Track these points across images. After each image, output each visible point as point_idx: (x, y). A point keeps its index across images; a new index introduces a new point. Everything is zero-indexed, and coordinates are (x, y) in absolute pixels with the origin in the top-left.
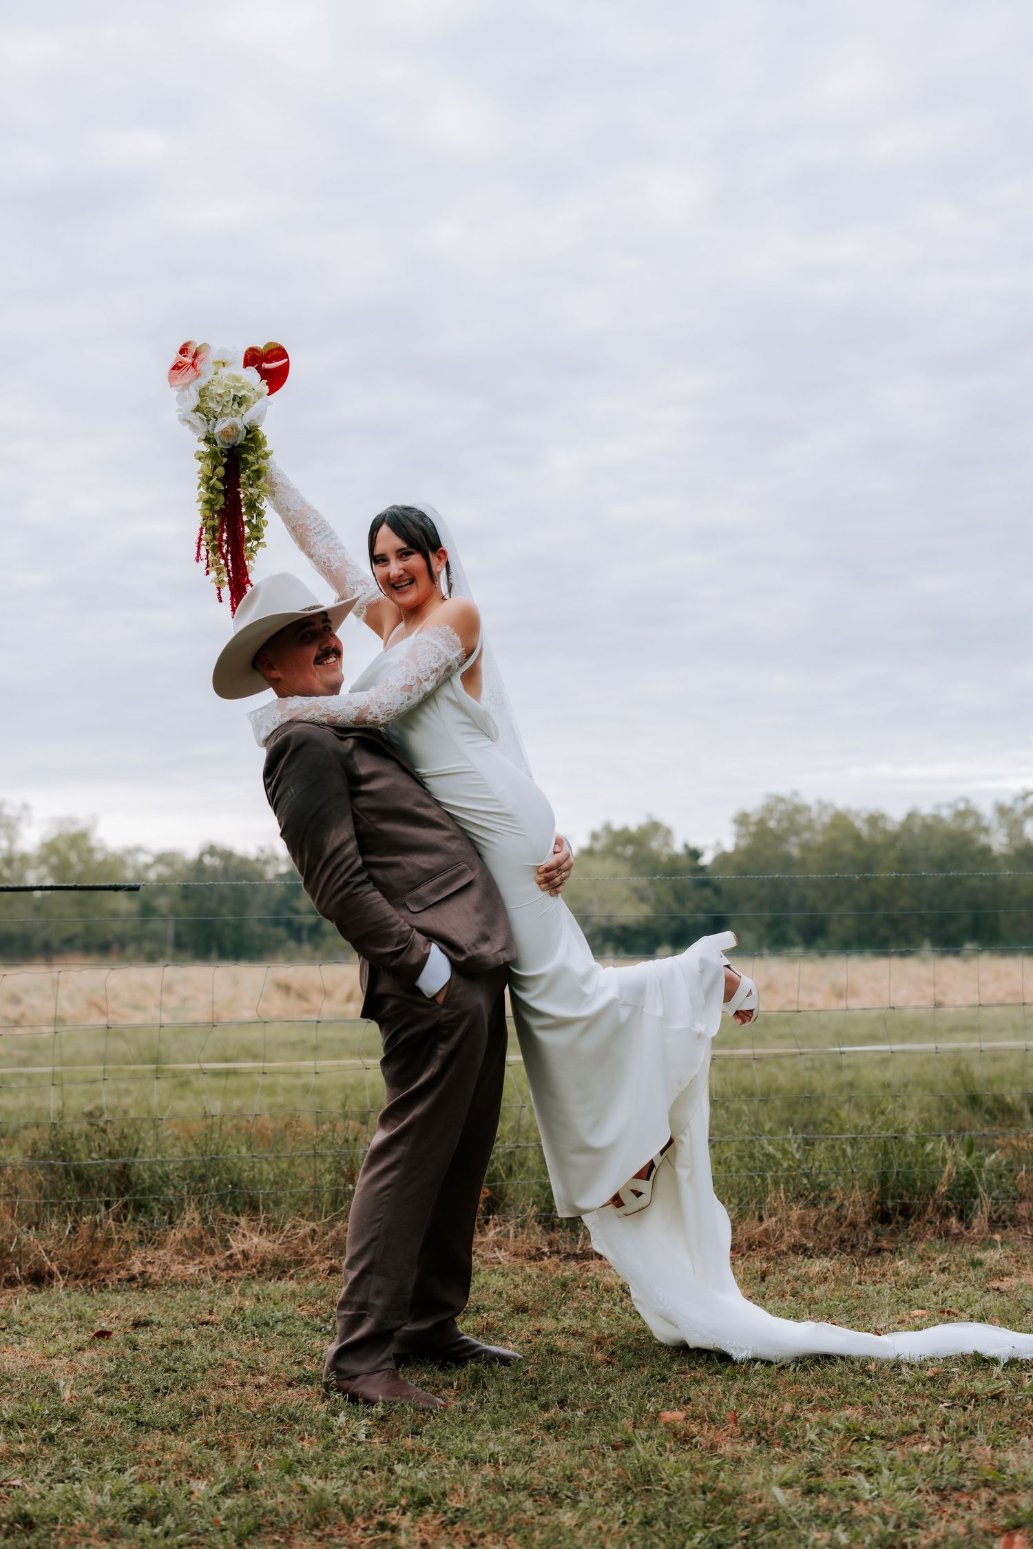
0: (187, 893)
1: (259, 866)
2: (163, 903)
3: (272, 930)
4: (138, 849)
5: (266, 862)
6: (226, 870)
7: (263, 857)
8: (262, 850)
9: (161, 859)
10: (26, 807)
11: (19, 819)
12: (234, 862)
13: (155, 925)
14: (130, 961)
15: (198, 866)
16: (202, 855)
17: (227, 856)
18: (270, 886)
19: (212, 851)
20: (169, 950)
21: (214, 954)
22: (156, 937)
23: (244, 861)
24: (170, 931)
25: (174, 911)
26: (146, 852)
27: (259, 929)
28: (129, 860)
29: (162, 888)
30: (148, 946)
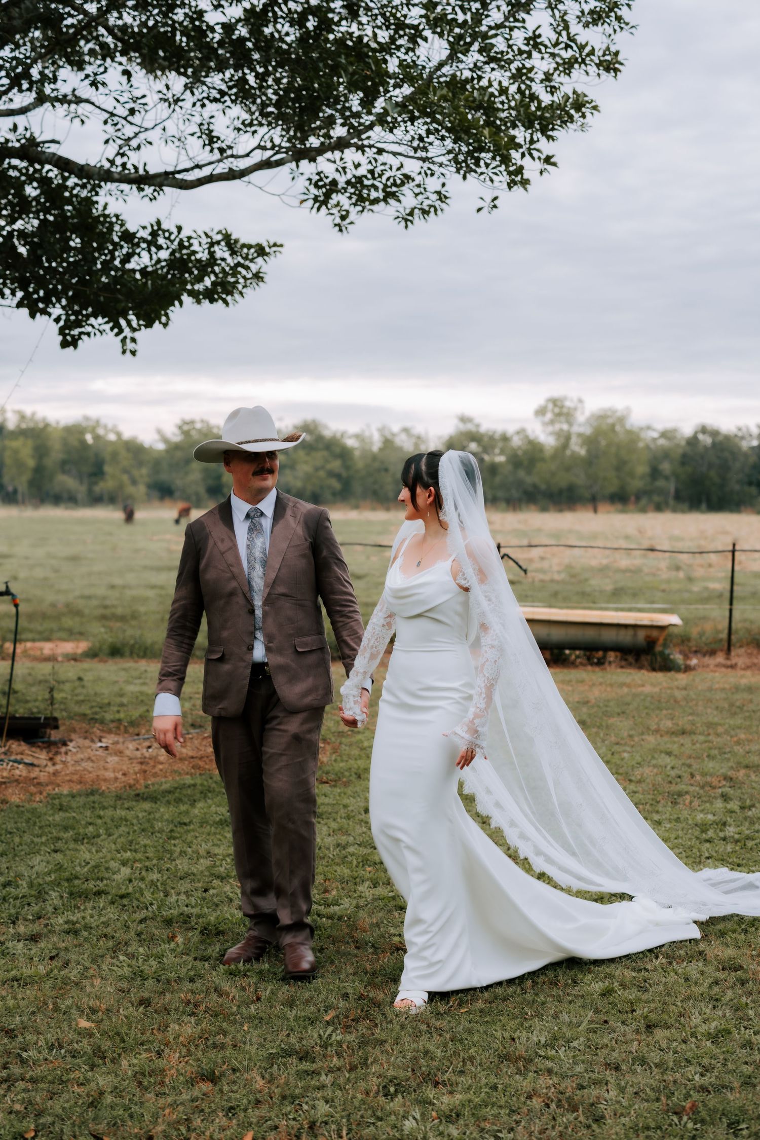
0: (685, 460)
1: (737, 440)
2: (666, 467)
3: (746, 488)
4: (649, 428)
5: (743, 438)
6: (714, 444)
7: (740, 434)
8: (740, 429)
9: (664, 434)
10: (580, 401)
11: (575, 409)
12: (720, 438)
13: (660, 483)
14: (643, 510)
15: (693, 441)
16: (696, 433)
17: (715, 433)
18: (746, 455)
19: (704, 430)
20: (671, 502)
21: (704, 506)
22: (661, 492)
23: (727, 438)
24: (672, 487)
25: (675, 475)
26: (654, 430)
27: (737, 487)
28: (643, 435)
29: (666, 455)
30: (656, 498)
